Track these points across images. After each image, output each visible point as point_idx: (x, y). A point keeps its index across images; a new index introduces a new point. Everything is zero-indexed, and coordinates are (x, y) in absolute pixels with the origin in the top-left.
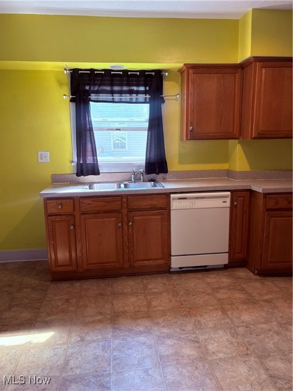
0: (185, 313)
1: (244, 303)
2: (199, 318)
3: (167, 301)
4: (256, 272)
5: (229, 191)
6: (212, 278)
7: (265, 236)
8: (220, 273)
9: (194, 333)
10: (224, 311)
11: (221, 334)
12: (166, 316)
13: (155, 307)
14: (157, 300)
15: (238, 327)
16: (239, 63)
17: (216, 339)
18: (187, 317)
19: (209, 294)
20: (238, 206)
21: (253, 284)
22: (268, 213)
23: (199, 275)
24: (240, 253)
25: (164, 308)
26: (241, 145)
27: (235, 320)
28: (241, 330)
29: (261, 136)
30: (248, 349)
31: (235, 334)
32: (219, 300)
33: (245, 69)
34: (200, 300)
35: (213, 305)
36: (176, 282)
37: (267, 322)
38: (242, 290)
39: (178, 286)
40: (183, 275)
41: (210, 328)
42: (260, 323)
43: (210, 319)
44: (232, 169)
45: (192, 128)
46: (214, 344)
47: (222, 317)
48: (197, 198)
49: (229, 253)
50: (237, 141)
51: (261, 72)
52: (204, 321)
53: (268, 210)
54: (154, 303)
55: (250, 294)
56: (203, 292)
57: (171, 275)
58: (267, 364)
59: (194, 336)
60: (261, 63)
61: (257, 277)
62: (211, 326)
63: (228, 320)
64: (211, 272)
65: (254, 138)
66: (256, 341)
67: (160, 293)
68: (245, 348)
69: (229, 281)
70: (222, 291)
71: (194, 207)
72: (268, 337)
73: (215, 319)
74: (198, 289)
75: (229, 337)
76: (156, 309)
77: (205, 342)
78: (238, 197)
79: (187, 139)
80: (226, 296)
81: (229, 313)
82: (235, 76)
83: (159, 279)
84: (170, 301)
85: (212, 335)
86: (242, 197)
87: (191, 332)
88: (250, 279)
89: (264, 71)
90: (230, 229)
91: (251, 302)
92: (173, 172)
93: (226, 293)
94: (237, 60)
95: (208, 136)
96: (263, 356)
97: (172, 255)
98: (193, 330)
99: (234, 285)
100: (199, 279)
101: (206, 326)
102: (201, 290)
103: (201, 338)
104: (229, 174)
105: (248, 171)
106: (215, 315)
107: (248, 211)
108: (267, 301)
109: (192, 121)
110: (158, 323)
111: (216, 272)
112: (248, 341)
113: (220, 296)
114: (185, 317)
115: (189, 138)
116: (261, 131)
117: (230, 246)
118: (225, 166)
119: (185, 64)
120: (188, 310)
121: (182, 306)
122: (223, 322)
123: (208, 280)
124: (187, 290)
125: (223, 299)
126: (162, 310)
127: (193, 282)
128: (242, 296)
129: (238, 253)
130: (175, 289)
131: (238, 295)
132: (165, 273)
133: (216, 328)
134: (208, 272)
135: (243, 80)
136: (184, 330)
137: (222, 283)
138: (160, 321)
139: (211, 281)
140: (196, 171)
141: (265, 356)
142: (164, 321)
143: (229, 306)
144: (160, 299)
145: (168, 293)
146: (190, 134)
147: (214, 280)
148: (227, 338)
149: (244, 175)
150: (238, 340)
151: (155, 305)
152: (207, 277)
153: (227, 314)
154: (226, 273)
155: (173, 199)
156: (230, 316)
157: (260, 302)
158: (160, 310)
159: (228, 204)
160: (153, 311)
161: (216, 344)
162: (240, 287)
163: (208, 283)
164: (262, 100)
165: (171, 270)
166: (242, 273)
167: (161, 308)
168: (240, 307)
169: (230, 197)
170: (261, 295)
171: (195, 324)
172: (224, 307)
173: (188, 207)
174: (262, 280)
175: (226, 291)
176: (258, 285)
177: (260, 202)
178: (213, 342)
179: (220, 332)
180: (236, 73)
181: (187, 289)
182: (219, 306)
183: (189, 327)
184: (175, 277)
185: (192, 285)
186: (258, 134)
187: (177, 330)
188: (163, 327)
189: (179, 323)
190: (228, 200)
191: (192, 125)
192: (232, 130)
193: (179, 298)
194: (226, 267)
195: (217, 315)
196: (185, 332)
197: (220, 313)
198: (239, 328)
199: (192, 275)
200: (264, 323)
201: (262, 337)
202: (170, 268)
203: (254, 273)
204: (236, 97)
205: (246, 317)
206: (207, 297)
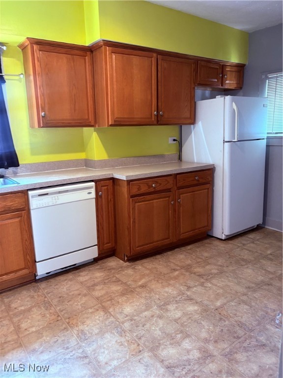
0: (64, 326)
1: (123, 294)
2: (81, 327)
3: (40, 317)
4: (126, 259)
5: (92, 181)
6: (84, 276)
7: (131, 223)
8: (92, 268)
9: (80, 347)
10: (105, 309)
11: (109, 337)
12: (43, 337)
13: (26, 330)
14: (26, 320)
15: (123, 323)
16: (87, 45)
17: (105, 346)
18: (67, 331)
19: (85, 295)
20: (103, 197)
21: (126, 272)
22: (132, 200)
23: (70, 276)
24: (108, 243)
25: (38, 328)
26: (97, 133)
27: (118, 316)
28: (127, 325)
29: (118, 124)
30: (139, 345)
31: (122, 333)
32: (97, 298)
33: (94, 53)
34: (77, 305)
35: (93, 307)
36: (46, 291)
37: (148, 307)
38: (118, 281)
39: (49, 295)
40: (52, 280)
41: (96, 334)
42: (142, 312)
43: (93, 323)
44: (90, 158)
45: (45, 114)
46: (104, 352)
47: (105, 318)
48: (60, 192)
49: (99, 245)
50: (92, 129)
51: (112, 58)
52: (87, 328)
53: (132, 197)
54: (24, 325)
55: (125, 283)
56: (79, 294)
57: (38, 284)
58: (160, 354)
59: (81, 351)
60: (111, 48)
61: (127, 263)
62: (96, 331)
63: (112, 319)
64: (81, 269)
65: (111, 125)
66: (144, 332)
67: (29, 310)
68: (136, 345)
69: (102, 274)
70: (98, 288)
71: (58, 203)
72: (153, 324)
73: (98, 322)
74: (72, 293)
75: (117, 338)
76: (28, 333)
77: (94, 354)
78: (102, 186)
79: (39, 126)
80: (103, 292)
81: (111, 310)
82: (85, 59)
83: (24, 292)
84: (44, 316)
85: (100, 342)
86: (106, 186)
87: (76, 347)
88: (121, 267)
89: (114, 56)
90: (98, 221)
91: (128, 291)
92: (25, 164)
93: (102, 289)
94: (85, 42)
95: (63, 123)
96: (154, 347)
97: (37, 261)
98: (78, 343)
99: (108, 278)
100: (71, 280)
101: (92, 333)
102: (76, 292)
103: (89, 350)
104: (88, 164)
105: (106, 160)
106: (97, 317)
107: (112, 200)
108: (142, 286)
109: (43, 106)
110: (34, 351)
111: (87, 268)
112: (137, 336)
113: (97, 294)
114: (65, 331)
115: (42, 125)
116: (116, 118)
117: (98, 238)
118: (82, 156)
119: (28, 38)
120: (67, 320)
121: (59, 318)
122: (107, 323)
123: (81, 279)
124: (60, 297)
125: (102, 296)
126: (36, 332)
127: (65, 286)
128: (119, 288)
129: (106, 244)
130: (46, 299)
131: (115, 288)
132: (31, 283)
133: (102, 333)
134: (79, 270)
135: (93, 64)
136: (67, 348)
137: (96, 278)
138: (36, 346)
139: (84, 280)
140: (52, 162)
141: (156, 346)
142: (41, 345)
143: (109, 302)
144: (30, 317)
145: (39, 307)
146: (43, 121)
147: (87, 278)
148: (115, 340)
149: (103, 164)
150: (127, 338)
151: (25, 328)
152: (79, 276)
153: (109, 313)
154: (97, 266)
155: (33, 197)
156: (112, 313)
157: (137, 290)
158: (32, 332)
159: (93, 195)
160: (24, 337)
161: (106, 352)
162: (115, 278)
163: (82, 283)
164: (115, 87)
165: (37, 278)
166: (113, 262)
167: (34, 329)
168: (120, 300)
169: (94, 187)
170: (136, 281)
171: (78, 336)
172: (104, 305)
173: (51, 204)
174: (132, 265)
175: (102, 286)
176: (130, 271)
177: (125, 189)
178: (102, 350)
179: (107, 335)
180: (86, 56)
181: (60, 295)
182: (99, 305)
183: (73, 342)
184: (43, 285)
185: (65, 290)
186: (115, 121)
187: (59, 352)
188: (42, 352)
189: (60, 341)
190: (93, 191)
191: (43, 110)
192: (87, 117)
193: (53, 309)
194: (96, 260)
195: (99, 317)
196: (70, 350)
197: (102, 313)
198: (125, 324)
199: (61, 278)
200: (146, 310)
201: (148, 326)
202: (35, 276)
203: (124, 260)
204: (88, 81)
205: (128, 309)
206: (84, 299)
